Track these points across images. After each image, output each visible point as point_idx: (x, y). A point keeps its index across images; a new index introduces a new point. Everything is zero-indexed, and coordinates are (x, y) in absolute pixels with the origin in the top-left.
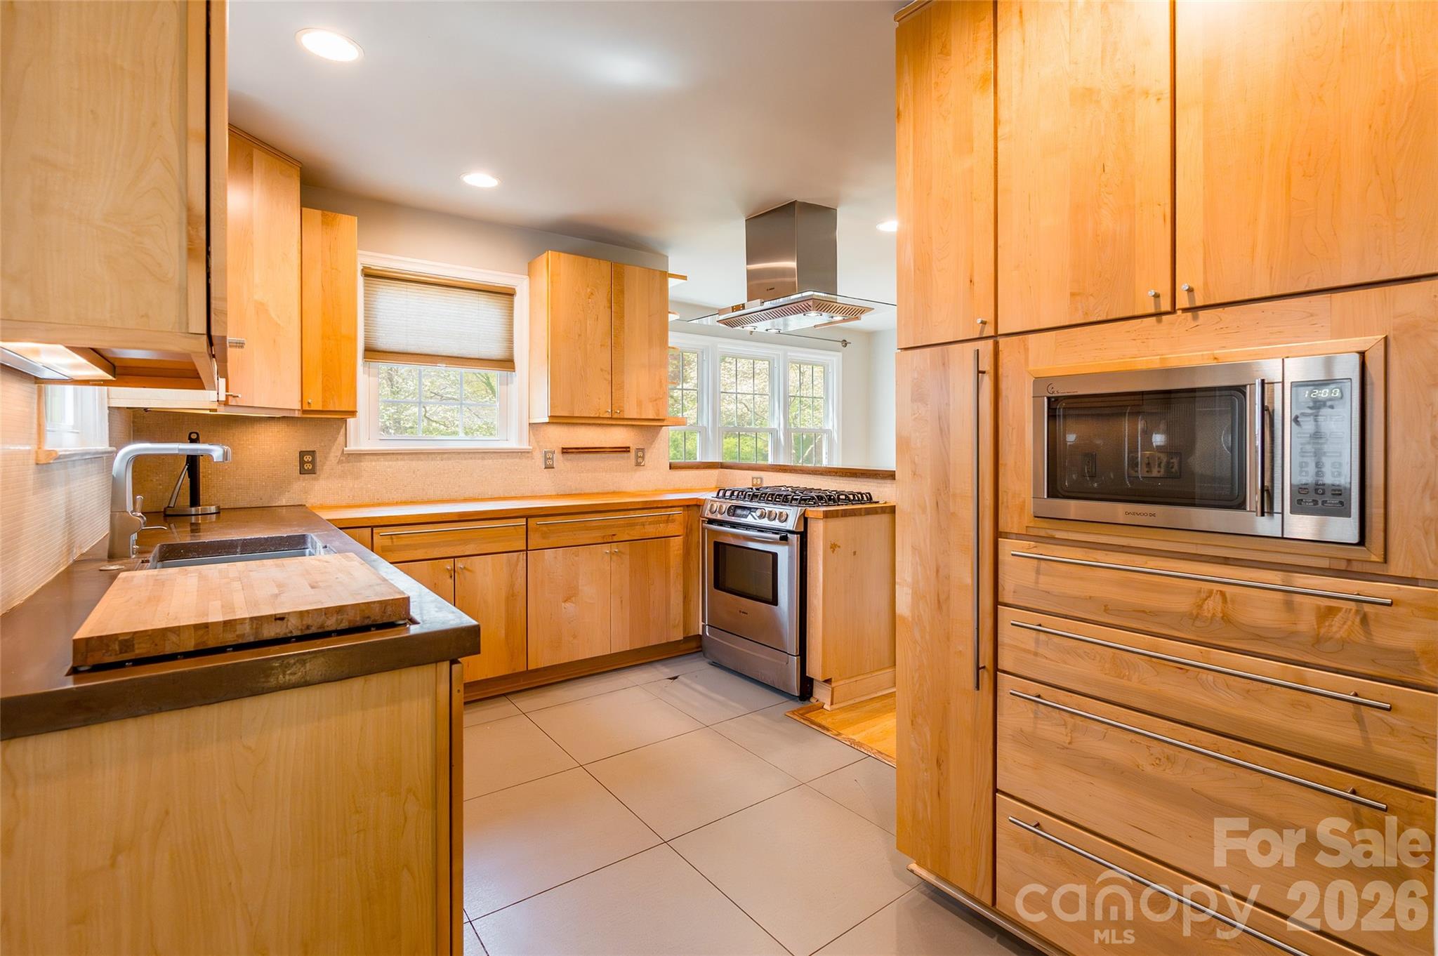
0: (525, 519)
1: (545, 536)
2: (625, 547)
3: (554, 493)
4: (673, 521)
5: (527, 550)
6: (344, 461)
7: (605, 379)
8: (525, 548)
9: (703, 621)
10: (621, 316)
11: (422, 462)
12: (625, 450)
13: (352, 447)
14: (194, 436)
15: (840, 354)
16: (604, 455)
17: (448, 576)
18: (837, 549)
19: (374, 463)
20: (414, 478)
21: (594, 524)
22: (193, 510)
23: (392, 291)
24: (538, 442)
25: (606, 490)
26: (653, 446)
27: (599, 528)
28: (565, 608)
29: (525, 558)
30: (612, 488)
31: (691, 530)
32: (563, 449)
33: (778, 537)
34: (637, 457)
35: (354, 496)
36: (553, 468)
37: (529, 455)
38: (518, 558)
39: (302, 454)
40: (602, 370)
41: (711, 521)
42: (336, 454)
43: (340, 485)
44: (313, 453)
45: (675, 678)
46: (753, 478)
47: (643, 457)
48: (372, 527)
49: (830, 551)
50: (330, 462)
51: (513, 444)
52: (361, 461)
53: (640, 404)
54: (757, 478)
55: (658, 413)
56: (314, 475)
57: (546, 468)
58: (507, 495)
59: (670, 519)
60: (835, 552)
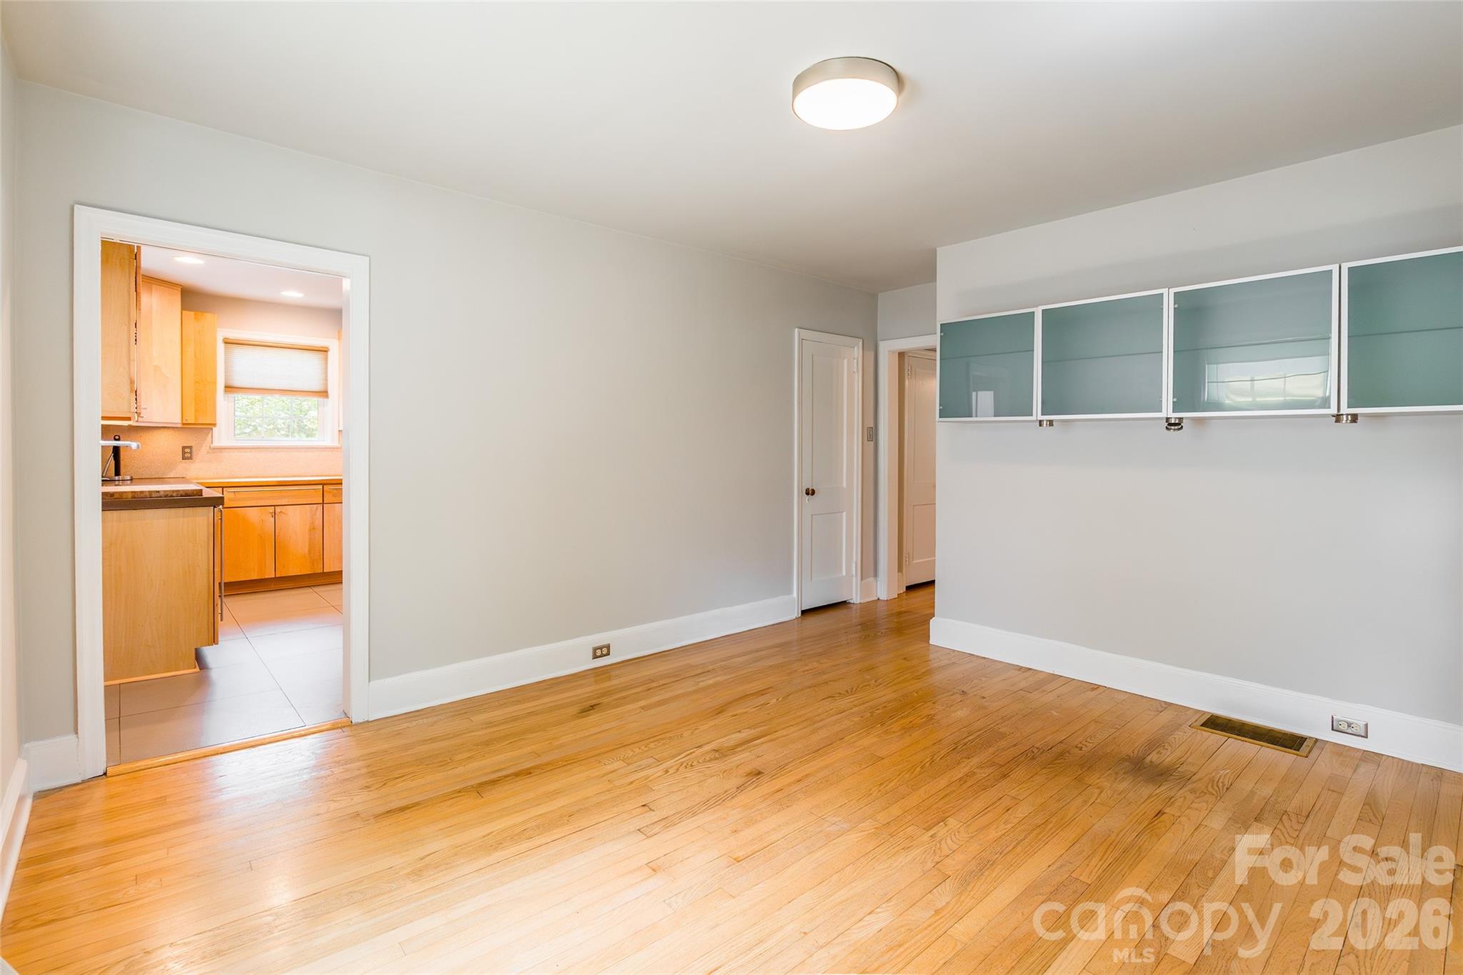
0: (322, 486)
1: (335, 496)
5: (323, 503)
6: (211, 452)
11: (263, 453)
13: (216, 444)
14: (117, 437)
17: (270, 516)
19: (231, 453)
20: (257, 462)
22: (117, 478)
23: (244, 352)
29: (322, 508)
37: (339, 450)
38: (317, 509)
39: (184, 448)
42: (206, 448)
43: (208, 466)
44: (190, 447)
48: (223, 487)
50: (201, 453)
51: (327, 443)
52: (222, 452)
56: (191, 460)
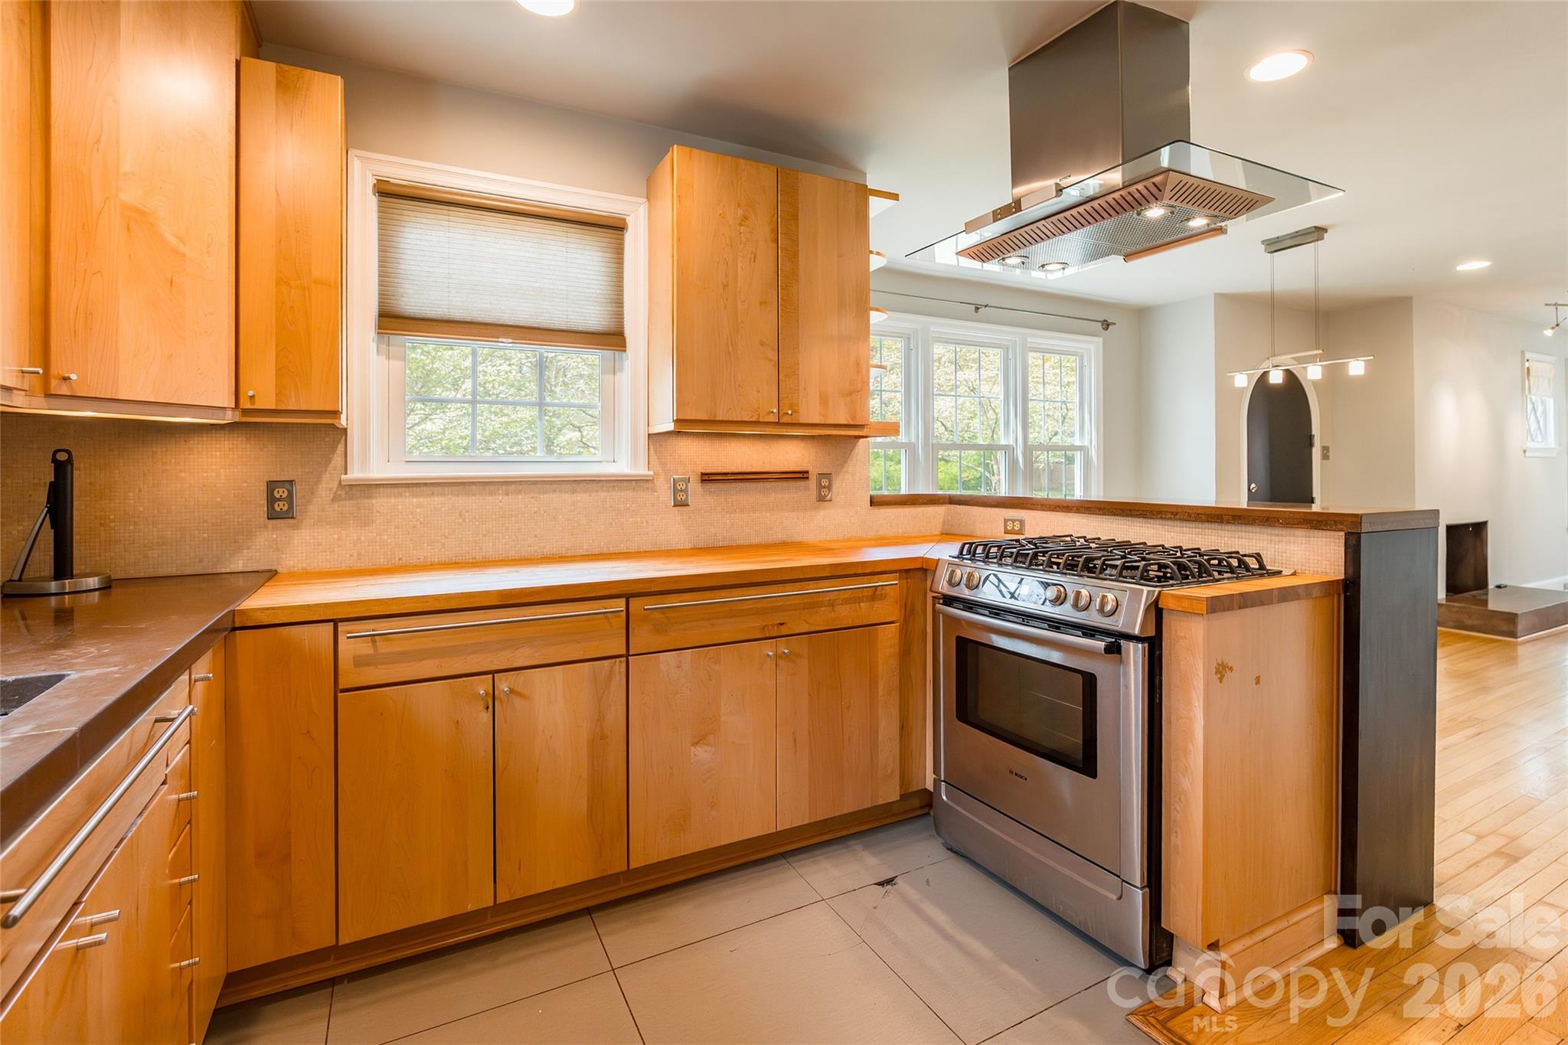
0: (624, 599)
1: (659, 629)
2: (801, 645)
3: (688, 546)
4: (883, 597)
5: (628, 655)
6: (343, 496)
7: (770, 360)
8: (624, 652)
9: (936, 770)
10: (793, 256)
11: (474, 498)
12: (801, 476)
13: (356, 473)
14: (62, 457)
15: (1100, 340)
16: (768, 485)
17: (482, 707)
18: (1228, 674)
19: (393, 500)
20: (460, 524)
21: (745, 606)
22: (59, 585)
23: (424, 221)
24: (663, 464)
25: (771, 539)
26: (844, 470)
27: (757, 612)
28: (695, 755)
29: (624, 669)
30: (781, 536)
31: (913, 610)
32: (703, 474)
33: (1100, 644)
34: (820, 487)
35: (359, 555)
36: (688, 505)
37: (649, 485)
38: (613, 668)
39: (271, 485)
40: (762, 344)
41: (949, 600)
42: (331, 486)
43: (336, 536)
44: (289, 484)
45: (890, 881)
46: (1006, 521)
47: (829, 488)
48: (335, 622)
49: (1215, 678)
50: (320, 499)
51: (623, 466)
52: (370, 497)
53: (824, 400)
54: (1013, 521)
55: (854, 416)
56: (291, 521)
57: (675, 506)
58: (612, 550)
59: (878, 592)
60: (1224, 680)
